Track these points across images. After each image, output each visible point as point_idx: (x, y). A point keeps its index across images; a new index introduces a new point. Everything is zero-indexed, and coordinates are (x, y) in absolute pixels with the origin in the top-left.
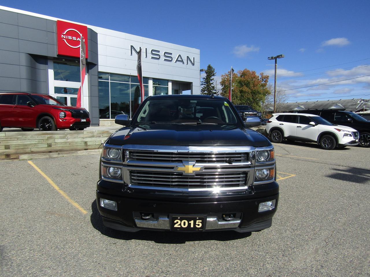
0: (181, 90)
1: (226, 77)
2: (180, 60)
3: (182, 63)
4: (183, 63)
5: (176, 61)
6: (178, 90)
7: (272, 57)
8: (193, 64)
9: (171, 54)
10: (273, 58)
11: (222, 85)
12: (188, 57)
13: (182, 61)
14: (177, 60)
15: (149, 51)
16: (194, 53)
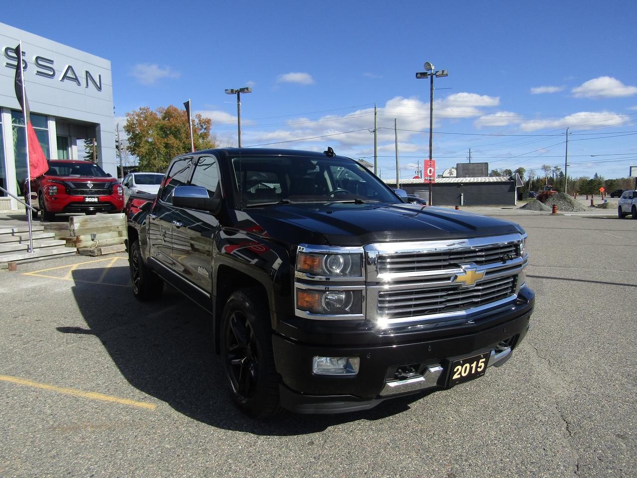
1: (137, 118)
2: (70, 76)
3: (74, 84)
4: (79, 84)
5: (63, 78)
6: (67, 138)
7: (232, 91)
8: (100, 89)
9: (51, 62)
11: (129, 132)
12: (87, 72)
13: (76, 79)
14: (65, 77)
16: (101, 67)
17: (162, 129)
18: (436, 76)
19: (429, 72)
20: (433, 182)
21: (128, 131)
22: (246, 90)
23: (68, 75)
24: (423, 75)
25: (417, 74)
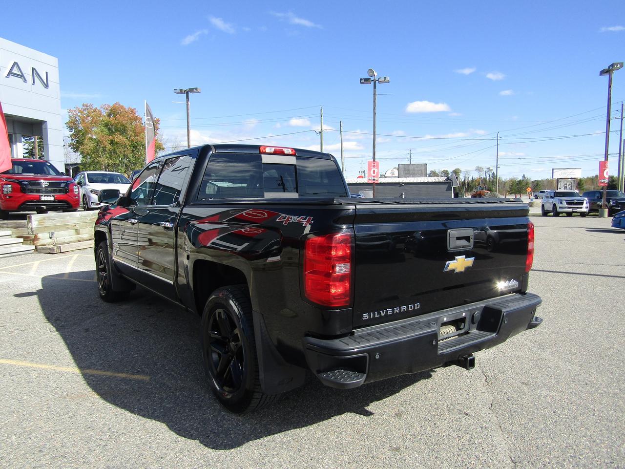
1: (79, 114)
2: (16, 72)
3: (20, 80)
4: (25, 81)
5: (8, 75)
6: (12, 135)
7: (181, 90)
8: (47, 86)
10: (183, 92)
12: (33, 69)
13: (21, 76)
14: (10, 73)
16: (47, 64)
17: (106, 125)
18: (379, 82)
19: (372, 78)
20: (376, 182)
21: (71, 128)
22: (195, 90)
23: (13, 72)
24: (367, 80)
25: (361, 79)
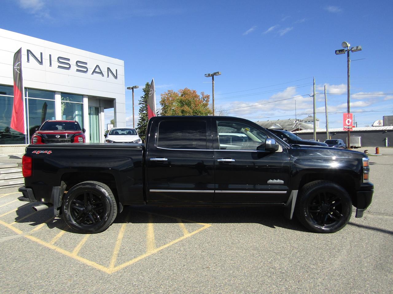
0: (102, 108)
3: (100, 75)
4: (103, 75)
5: (93, 73)
8: (116, 77)
9: (86, 63)
10: (210, 75)
11: (163, 105)
12: (108, 68)
13: (101, 73)
14: (94, 72)
15: (55, 59)
16: (117, 65)
18: (352, 51)
19: (346, 49)
22: (218, 74)
23: (96, 71)
24: (341, 51)
25: (336, 51)
